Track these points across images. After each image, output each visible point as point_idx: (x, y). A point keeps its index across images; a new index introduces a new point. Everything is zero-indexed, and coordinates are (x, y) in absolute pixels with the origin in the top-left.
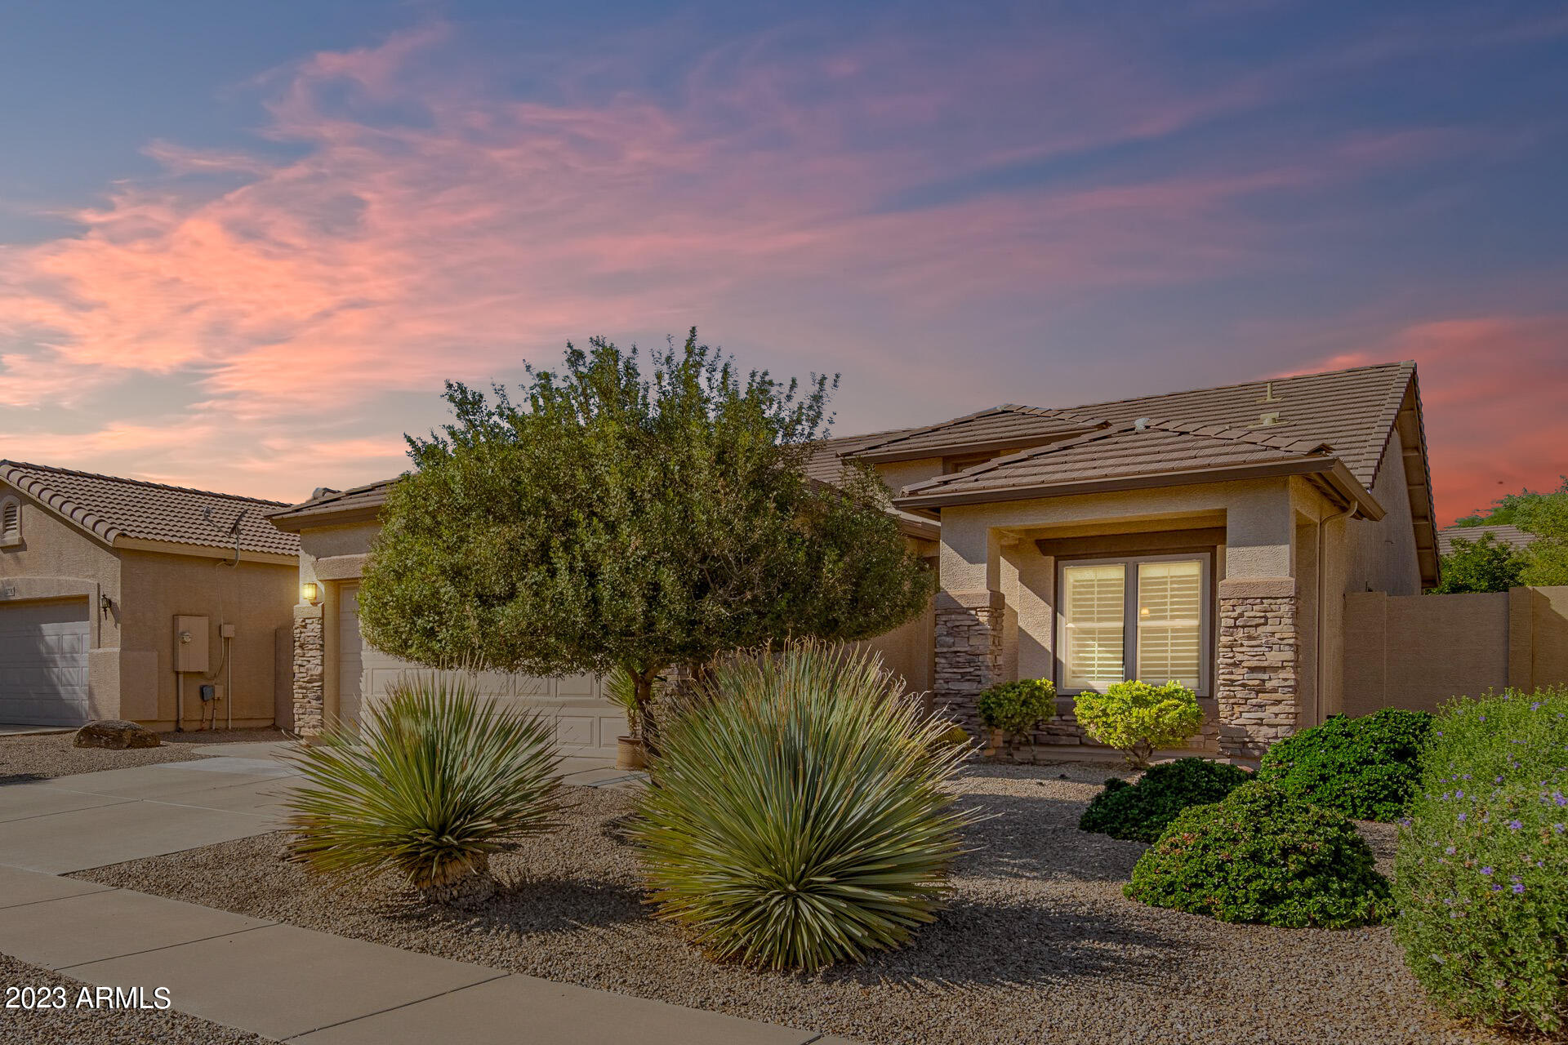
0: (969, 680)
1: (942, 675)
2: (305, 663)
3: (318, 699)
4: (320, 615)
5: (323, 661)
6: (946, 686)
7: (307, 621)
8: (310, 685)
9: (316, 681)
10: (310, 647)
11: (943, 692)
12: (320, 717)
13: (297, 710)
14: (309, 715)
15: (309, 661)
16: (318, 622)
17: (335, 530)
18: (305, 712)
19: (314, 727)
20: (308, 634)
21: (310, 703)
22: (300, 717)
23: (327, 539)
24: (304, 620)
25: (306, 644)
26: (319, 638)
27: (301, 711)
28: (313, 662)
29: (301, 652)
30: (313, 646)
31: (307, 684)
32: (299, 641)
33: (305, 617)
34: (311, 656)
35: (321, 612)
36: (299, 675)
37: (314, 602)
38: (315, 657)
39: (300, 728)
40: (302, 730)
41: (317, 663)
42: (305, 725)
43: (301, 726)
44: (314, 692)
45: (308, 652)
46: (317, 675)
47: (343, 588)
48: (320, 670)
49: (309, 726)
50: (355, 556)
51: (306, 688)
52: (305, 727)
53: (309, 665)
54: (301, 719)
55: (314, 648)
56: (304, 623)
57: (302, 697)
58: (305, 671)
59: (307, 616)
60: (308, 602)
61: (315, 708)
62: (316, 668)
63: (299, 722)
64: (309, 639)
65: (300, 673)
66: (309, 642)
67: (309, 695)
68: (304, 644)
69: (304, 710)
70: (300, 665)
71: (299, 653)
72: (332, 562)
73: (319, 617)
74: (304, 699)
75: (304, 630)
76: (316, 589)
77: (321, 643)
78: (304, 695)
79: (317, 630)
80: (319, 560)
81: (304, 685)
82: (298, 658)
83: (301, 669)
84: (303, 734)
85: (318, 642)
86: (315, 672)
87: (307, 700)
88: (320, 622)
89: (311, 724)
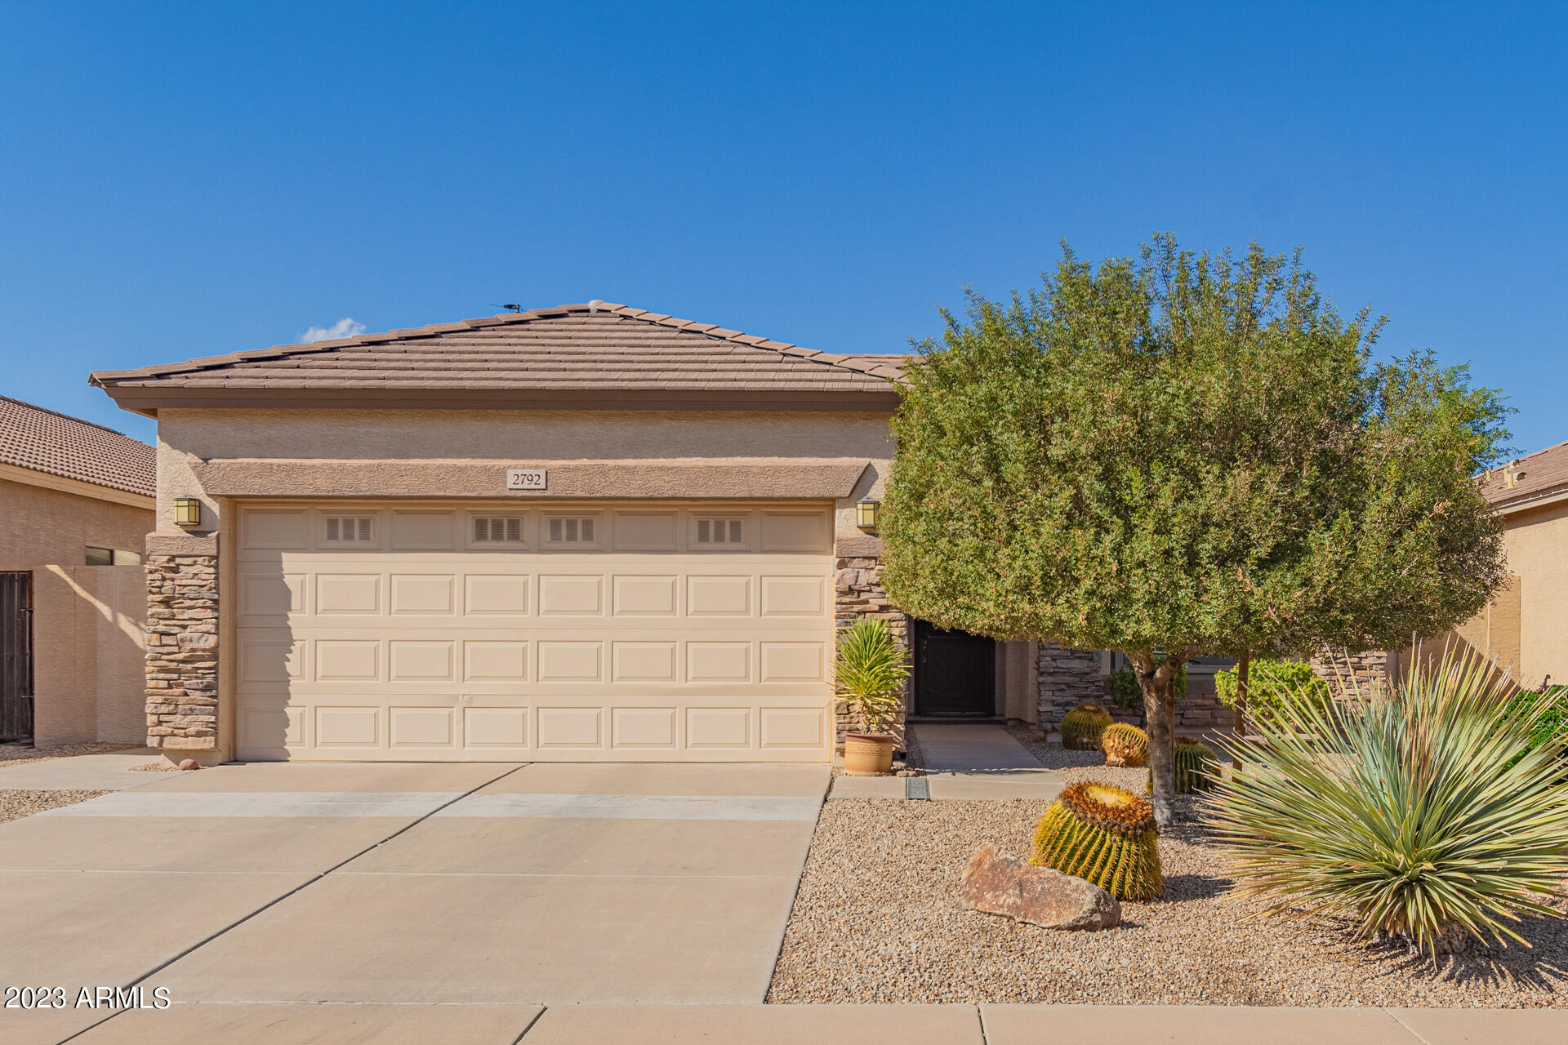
0: (1080, 658)
1: (1050, 651)
2: (176, 630)
3: (207, 688)
4: (214, 553)
5: (217, 626)
6: (1054, 664)
7: (178, 560)
8: (189, 666)
9: (202, 659)
10: (188, 603)
11: (1052, 670)
12: (213, 719)
13: (156, 707)
14: (186, 715)
15: (184, 627)
16: (206, 563)
17: (246, 416)
18: (175, 711)
19: (199, 734)
20: (184, 582)
21: (188, 696)
22: (161, 719)
23: (227, 428)
24: (172, 558)
25: (179, 598)
26: (210, 589)
27: (164, 709)
28: (195, 628)
29: (166, 610)
30: (196, 601)
31: (181, 665)
32: (160, 593)
33: (175, 553)
34: (191, 619)
35: (214, 546)
36: (160, 650)
37: (197, 529)
38: (201, 620)
39: (162, 737)
40: (166, 739)
41: (205, 630)
42: (176, 731)
43: (163, 734)
44: (197, 678)
45: (183, 612)
46: (204, 650)
47: (246, 509)
48: (211, 641)
49: (185, 733)
50: (298, 461)
51: (177, 671)
52: (176, 735)
53: (186, 634)
54: (165, 722)
55: (198, 605)
56: (172, 565)
57: (166, 686)
58: (176, 643)
59: (180, 553)
60: (181, 530)
61: (200, 703)
62: (204, 639)
63: (159, 727)
64: (185, 590)
65: (162, 646)
66: (186, 596)
67: (185, 683)
68: (173, 598)
69: (172, 707)
70: (162, 634)
71: (160, 613)
72: (242, 468)
73: (210, 554)
74: (173, 688)
75: (173, 575)
76: (197, 508)
77: (216, 597)
78: (171, 682)
79: (207, 577)
80: (210, 461)
81: (173, 665)
82: (156, 620)
83: (166, 640)
84: (170, 747)
85: (207, 595)
86: (202, 644)
87: (181, 690)
88: (213, 563)
89: (192, 730)
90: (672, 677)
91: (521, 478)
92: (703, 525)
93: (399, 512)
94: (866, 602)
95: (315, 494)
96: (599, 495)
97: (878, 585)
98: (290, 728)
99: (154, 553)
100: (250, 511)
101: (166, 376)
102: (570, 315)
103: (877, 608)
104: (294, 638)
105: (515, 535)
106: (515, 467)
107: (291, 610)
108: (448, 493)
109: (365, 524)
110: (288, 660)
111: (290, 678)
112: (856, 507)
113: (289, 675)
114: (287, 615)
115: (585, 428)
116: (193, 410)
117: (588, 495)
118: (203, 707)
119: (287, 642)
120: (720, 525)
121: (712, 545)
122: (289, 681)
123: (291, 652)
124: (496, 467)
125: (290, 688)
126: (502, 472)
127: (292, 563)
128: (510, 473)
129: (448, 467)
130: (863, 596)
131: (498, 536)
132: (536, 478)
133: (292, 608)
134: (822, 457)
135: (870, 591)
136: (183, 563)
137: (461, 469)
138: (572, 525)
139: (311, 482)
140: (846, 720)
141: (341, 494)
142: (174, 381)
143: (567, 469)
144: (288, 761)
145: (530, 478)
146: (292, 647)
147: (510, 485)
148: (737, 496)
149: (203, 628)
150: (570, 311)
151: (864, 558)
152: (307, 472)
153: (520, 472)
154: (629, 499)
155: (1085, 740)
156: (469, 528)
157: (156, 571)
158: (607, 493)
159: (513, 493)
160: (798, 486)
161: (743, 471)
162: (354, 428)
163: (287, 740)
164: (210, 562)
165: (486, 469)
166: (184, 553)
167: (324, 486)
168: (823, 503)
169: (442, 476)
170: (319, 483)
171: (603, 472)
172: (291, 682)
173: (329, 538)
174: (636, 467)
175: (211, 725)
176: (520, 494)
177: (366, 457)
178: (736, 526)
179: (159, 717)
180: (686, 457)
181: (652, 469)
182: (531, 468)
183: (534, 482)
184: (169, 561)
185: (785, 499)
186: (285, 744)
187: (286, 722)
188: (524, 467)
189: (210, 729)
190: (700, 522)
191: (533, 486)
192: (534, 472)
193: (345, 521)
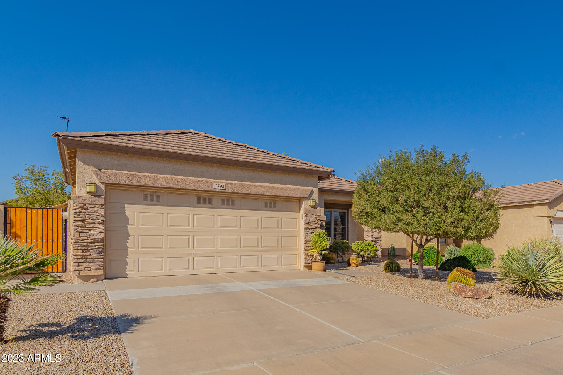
2: (87, 231)
3: (100, 252)
4: (104, 203)
5: (105, 230)
7: (87, 206)
8: (93, 245)
9: (98, 242)
10: (91, 221)
12: (103, 263)
13: (77, 260)
14: (90, 262)
15: (90, 230)
16: (100, 207)
17: (116, 155)
18: (85, 261)
19: (97, 269)
20: (90, 214)
21: (91, 255)
22: (79, 264)
23: (108, 159)
24: (85, 205)
25: (88, 219)
26: (102, 216)
27: (81, 260)
28: (95, 230)
29: (82, 224)
30: (95, 221)
31: (88, 244)
32: (79, 217)
33: (86, 203)
34: (93, 227)
35: (104, 201)
36: (79, 238)
37: (95, 194)
38: (98, 228)
39: (80, 271)
40: (81, 272)
41: (100, 231)
42: (86, 269)
43: (80, 270)
44: (96, 249)
45: (90, 225)
46: (99, 239)
47: (109, 188)
48: (102, 235)
49: (91, 269)
50: (139, 173)
51: (87, 246)
52: (86, 270)
53: (91, 232)
54: (81, 265)
55: (96, 222)
56: (85, 207)
57: (82, 252)
58: (86, 236)
59: (88, 203)
60: (88, 194)
61: (98, 258)
62: (99, 234)
63: (78, 267)
64: (90, 217)
65: (80, 237)
66: (91, 219)
67: (91, 251)
68: (85, 219)
69: (84, 260)
70: (80, 233)
71: (79, 225)
72: (115, 174)
73: (102, 204)
74: (84, 252)
75: (85, 211)
76: (95, 187)
77: (104, 219)
78: (84, 250)
79: (101, 212)
80: (101, 170)
81: (85, 244)
82: (77, 227)
83: (81, 235)
84: (83, 274)
85: (101, 219)
86: (98, 236)
87: (88, 253)
88: (103, 207)
89: (94, 268)
90: (258, 247)
91: (218, 186)
92: (266, 203)
93: (170, 193)
94: (312, 226)
95: (146, 185)
96: (241, 192)
97: (315, 221)
98: (128, 266)
99: (77, 202)
100: (111, 189)
101: (83, 137)
102: (188, 133)
103: (315, 228)
104: (130, 234)
105: (210, 203)
106: (216, 182)
107: (128, 225)
108: (193, 188)
109: (158, 197)
110: (128, 242)
111: (128, 248)
112: (309, 200)
113: (128, 247)
114: (127, 226)
115: (237, 172)
116: (93, 151)
117: (238, 192)
118: (99, 259)
119: (127, 235)
120: (270, 203)
121: (268, 209)
122: (128, 249)
123: (129, 239)
124: (210, 181)
125: (128, 252)
126: (212, 183)
127: (128, 208)
128: (215, 184)
129: (194, 181)
130: (311, 224)
131: (205, 203)
132: (223, 186)
133: (129, 224)
134: (301, 186)
135: (313, 223)
136: (90, 206)
137: (198, 181)
138: (228, 200)
139: (144, 181)
140: (307, 258)
141: (155, 186)
142: (86, 139)
143: (232, 184)
144: (127, 277)
145: (221, 186)
146: (129, 238)
147: (214, 187)
148: (280, 195)
149: (98, 230)
150: (188, 132)
151: (311, 214)
152: (142, 177)
153: (218, 184)
154: (250, 194)
155: (332, 261)
156: (195, 200)
157: (77, 209)
158: (244, 192)
159: (215, 190)
160: (296, 194)
161: (282, 188)
162: (159, 164)
163: (127, 270)
164: (102, 207)
165: (207, 182)
166: (90, 203)
167: (149, 183)
168: (297, 198)
169: (192, 183)
170: (147, 182)
171: (243, 186)
172: (129, 250)
173: (144, 200)
174: (252, 185)
175: (101, 266)
176: (217, 190)
177: (163, 174)
178: (275, 204)
179: (78, 264)
180: (266, 183)
181: (257, 186)
182: (221, 182)
183: (222, 187)
184: (84, 206)
185: (292, 197)
186: (126, 271)
187: (127, 264)
188: (219, 182)
189: (101, 267)
190: (265, 202)
191: (222, 188)
192: (222, 184)
193: (150, 195)
